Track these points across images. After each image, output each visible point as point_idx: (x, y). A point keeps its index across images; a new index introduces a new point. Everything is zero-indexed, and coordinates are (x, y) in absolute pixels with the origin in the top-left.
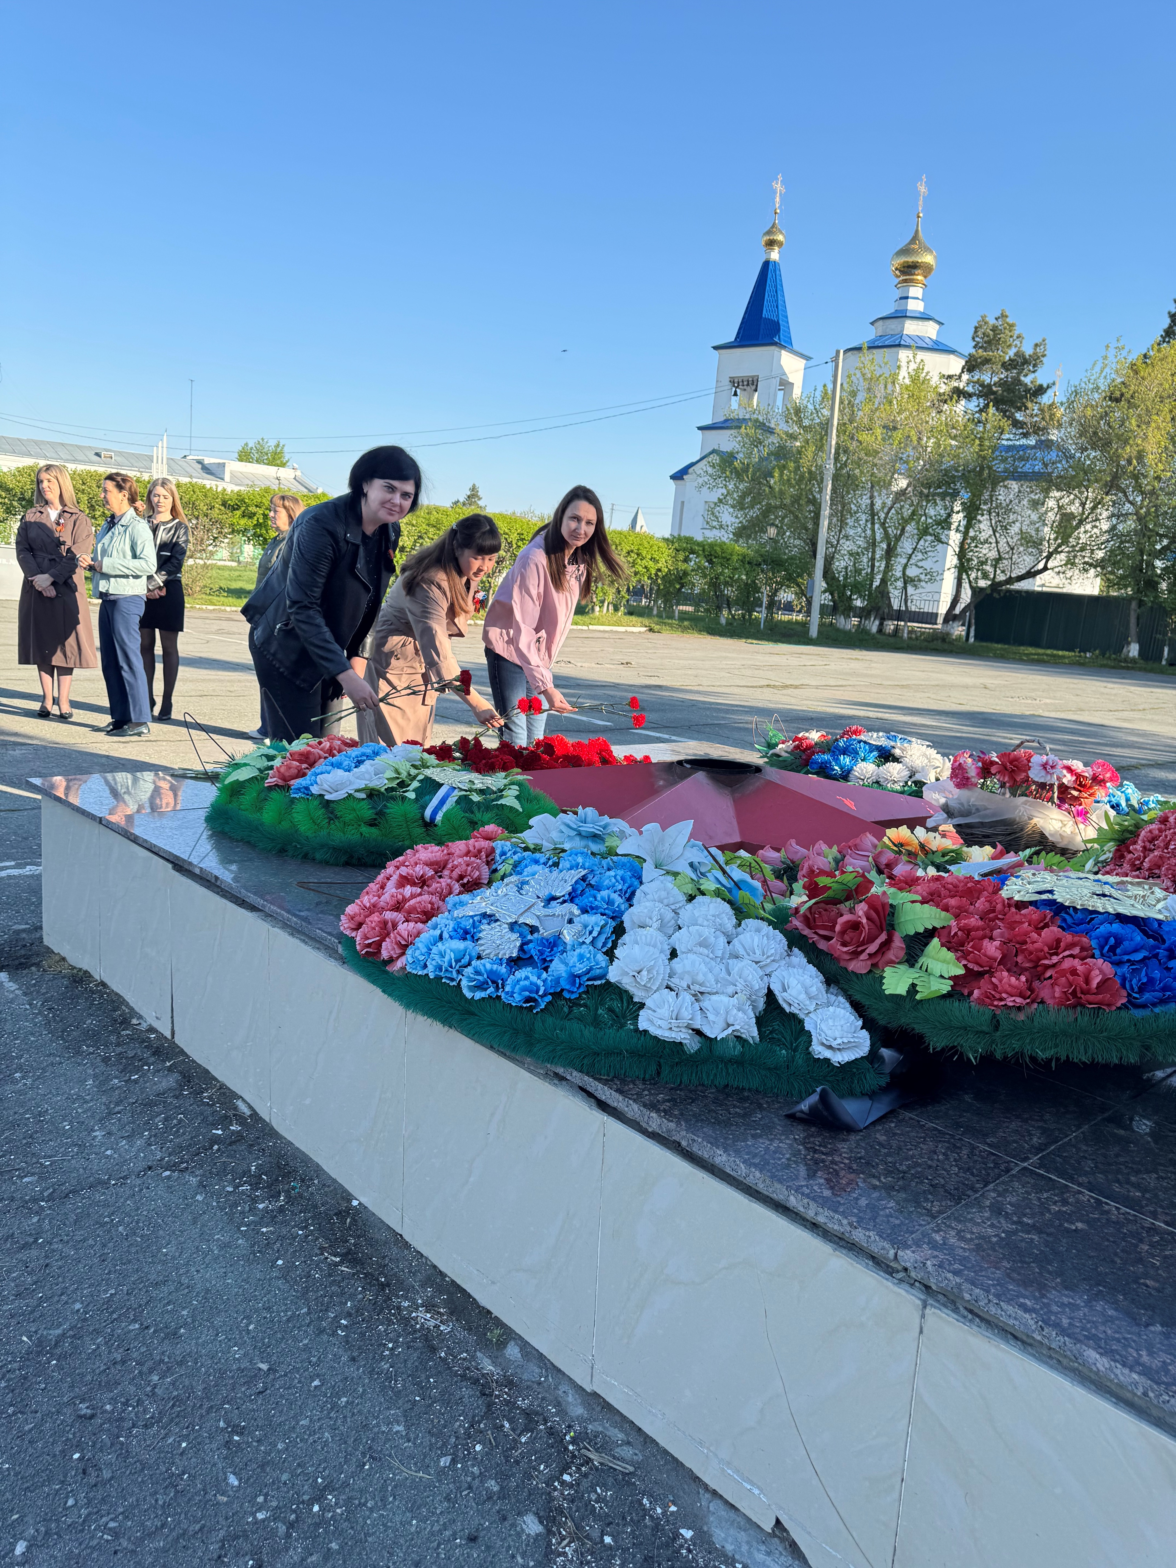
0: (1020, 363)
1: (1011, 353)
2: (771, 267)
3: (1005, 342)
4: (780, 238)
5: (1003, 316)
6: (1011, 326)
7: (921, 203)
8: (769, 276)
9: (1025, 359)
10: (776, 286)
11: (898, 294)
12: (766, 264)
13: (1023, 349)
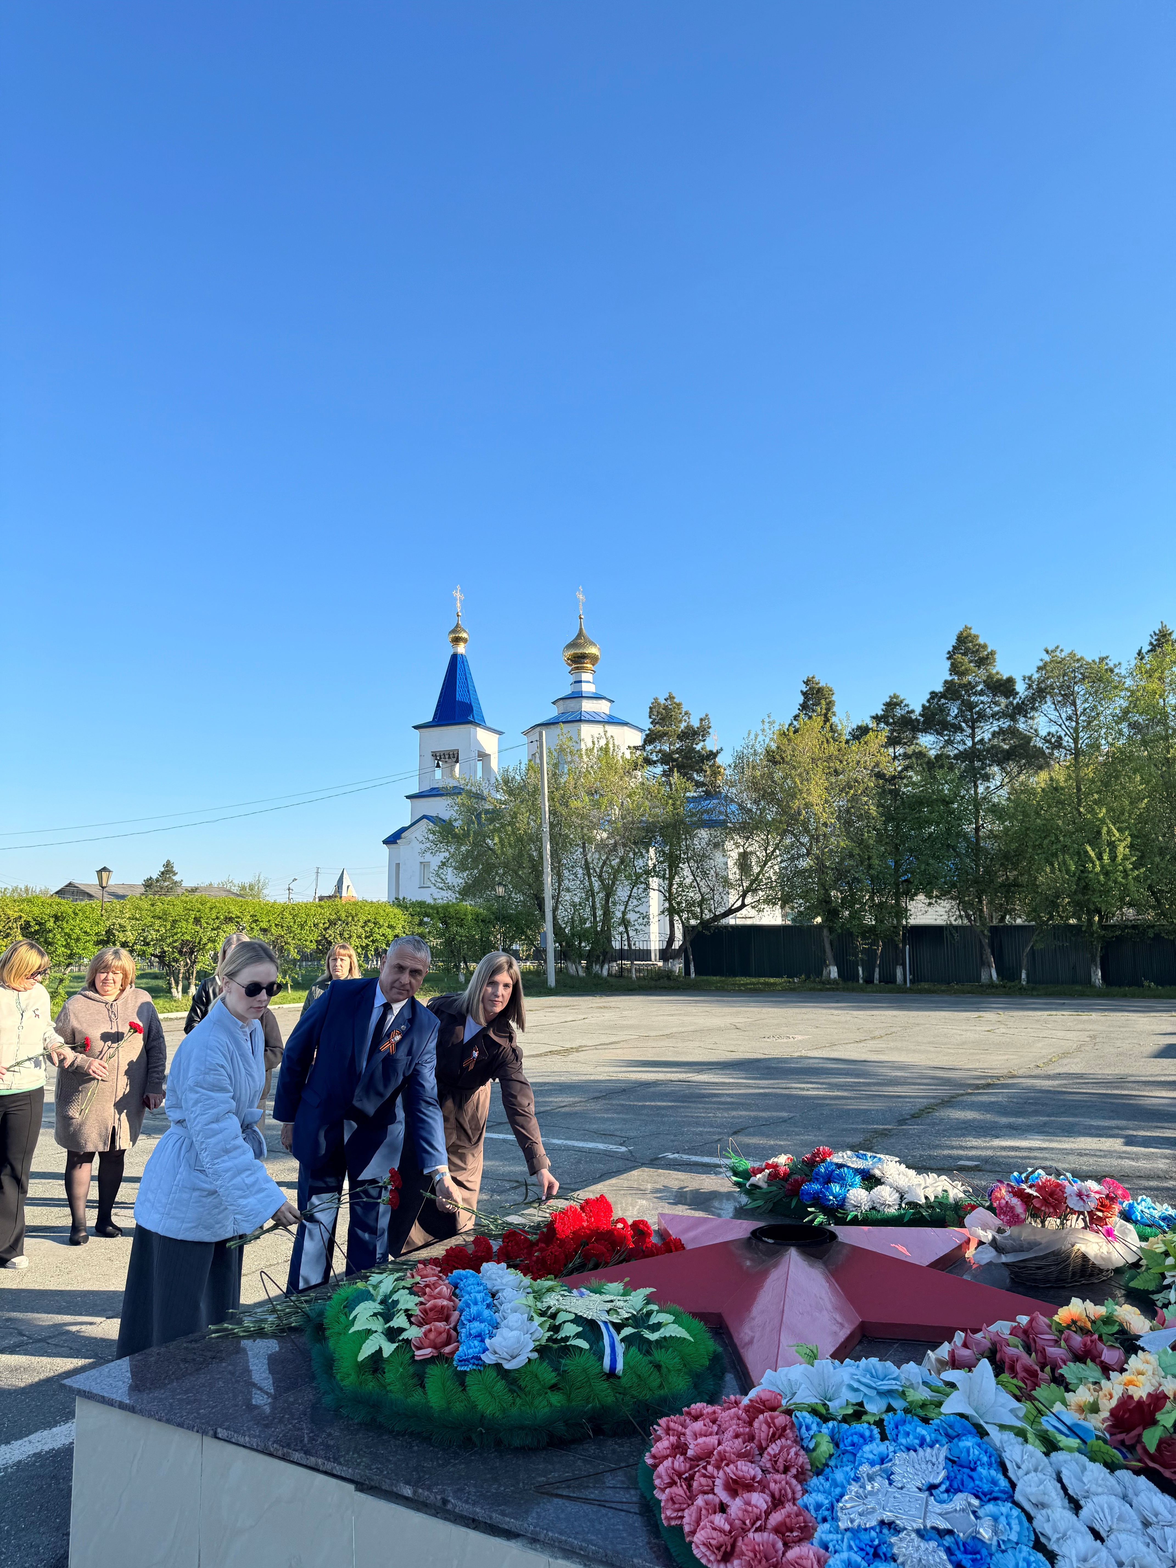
0: (691, 734)
1: (683, 725)
2: (459, 659)
3: (676, 719)
4: (464, 635)
5: (671, 697)
6: (679, 705)
7: (581, 607)
8: (459, 666)
9: (694, 731)
10: (465, 675)
11: (572, 679)
12: (454, 657)
13: (692, 723)
